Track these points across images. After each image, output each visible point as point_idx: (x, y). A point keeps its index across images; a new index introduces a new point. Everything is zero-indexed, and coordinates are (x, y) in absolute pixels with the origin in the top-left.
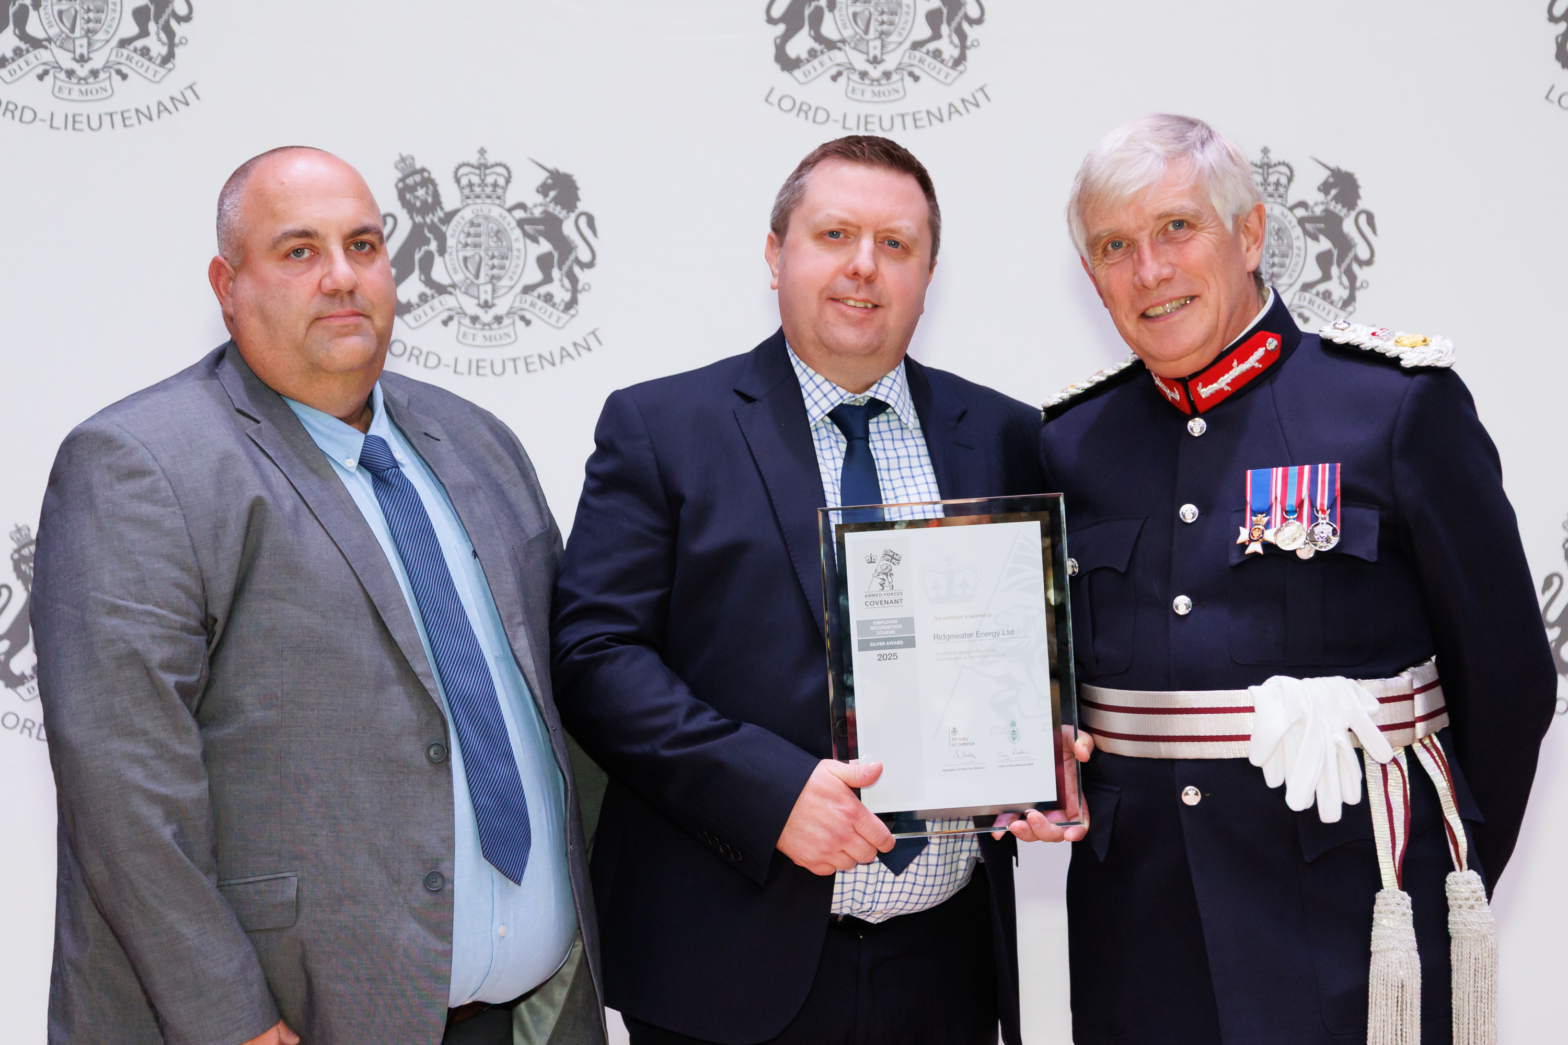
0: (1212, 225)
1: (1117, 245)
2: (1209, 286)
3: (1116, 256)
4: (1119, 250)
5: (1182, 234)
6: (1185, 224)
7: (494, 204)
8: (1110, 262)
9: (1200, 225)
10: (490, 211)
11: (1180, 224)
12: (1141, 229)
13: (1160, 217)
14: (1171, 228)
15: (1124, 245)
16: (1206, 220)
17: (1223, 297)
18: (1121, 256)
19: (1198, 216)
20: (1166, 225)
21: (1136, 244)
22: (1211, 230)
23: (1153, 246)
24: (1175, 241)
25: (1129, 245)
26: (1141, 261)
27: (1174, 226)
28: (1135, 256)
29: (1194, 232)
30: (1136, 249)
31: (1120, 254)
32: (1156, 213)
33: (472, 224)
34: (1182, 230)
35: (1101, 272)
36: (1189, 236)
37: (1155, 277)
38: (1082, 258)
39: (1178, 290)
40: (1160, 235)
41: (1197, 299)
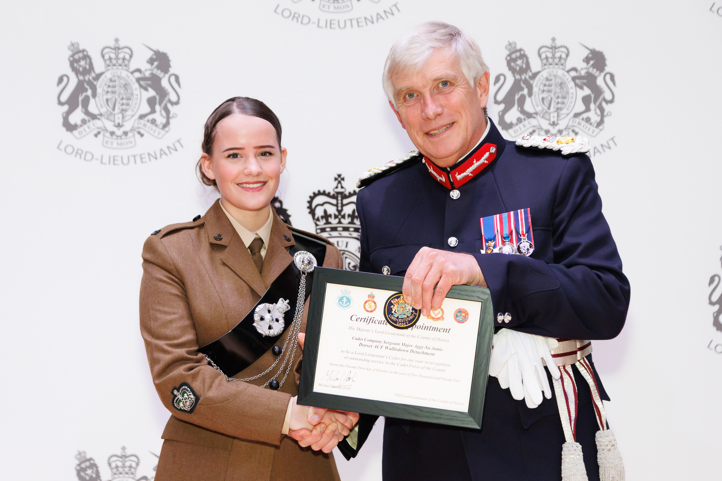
0: (463, 83)
1: (411, 95)
2: (462, 116)
3: (411, 102)
4: (413, 98)
5: (447, 89)
6: (449, 83)
7: (123, 69)
8: (407, 105)
9: (457, 84)
10: (121, 73)
11: (445, 83)
12: (425, 86)
13: (435, 80)
14: (441, 86)
15: (415, 95)
16: (460, 81)
17: (469, 123)
18: (413, 102)
19: (455, 78)
20: (438, 84)
21: (422, 95)
22: (463, 86)
23: (432, 95)
24: (443, 93)
25: (418, 96)
26: (425, 104)
27: (442, 85)
28: (422, 101)
29: (454, 87)
30: (422, 97)
31: (413, 100)
32: (433, 78)
33: (111, 80)
34: (447, 87)
35: (402, 110)
36: (451, 90)
37: (434, 113)
38: (390, 102)
39: (445, 120)
40: (435, 90)
41: (455, 124)
